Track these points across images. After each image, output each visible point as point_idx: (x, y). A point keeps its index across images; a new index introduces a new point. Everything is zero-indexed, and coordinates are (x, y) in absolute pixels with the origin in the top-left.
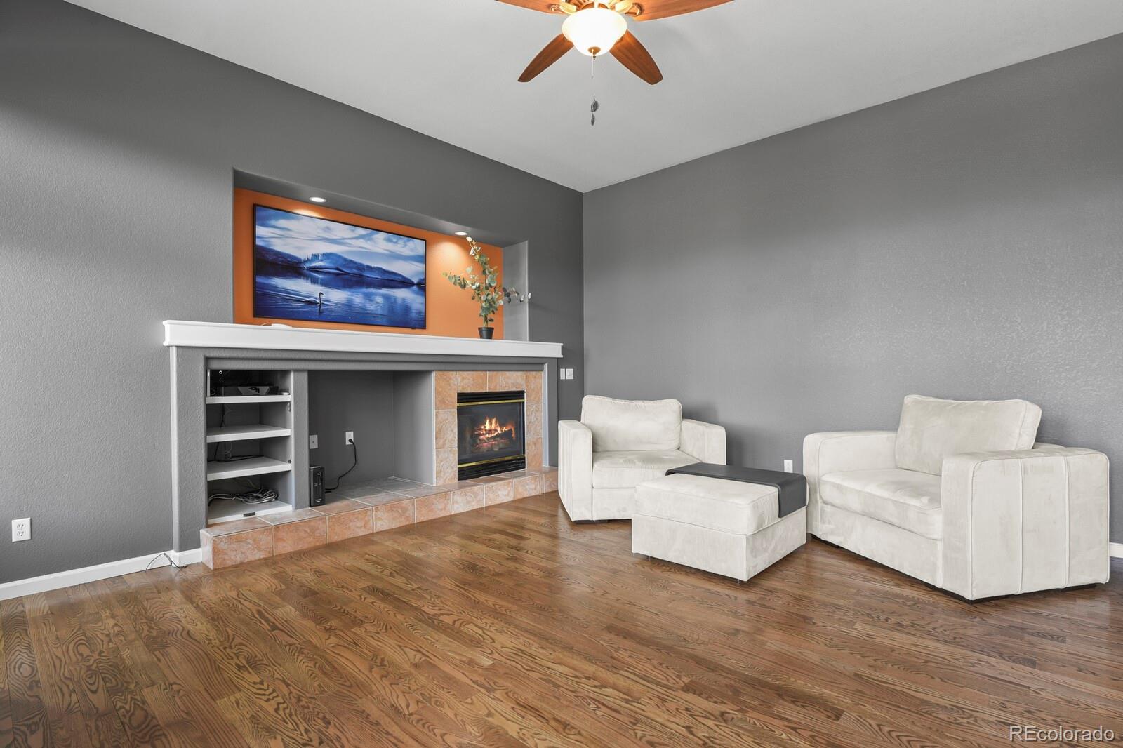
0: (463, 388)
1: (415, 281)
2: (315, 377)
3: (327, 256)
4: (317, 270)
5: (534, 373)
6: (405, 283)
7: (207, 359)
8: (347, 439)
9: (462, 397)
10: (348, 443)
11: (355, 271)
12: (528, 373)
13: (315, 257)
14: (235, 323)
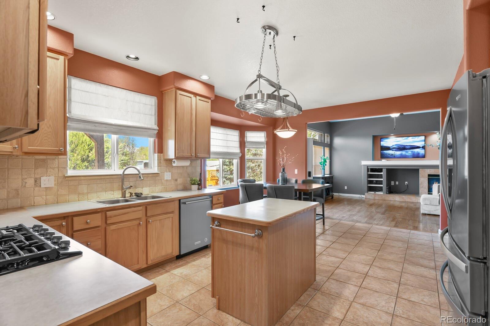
0: (430, 173)
1: (421, 146)
3: (396, 145)
4: (393, 148)
6: (418, 147)
7: (367, 167)
8: (406, 183)
9: (429, 175)
10: (406, 185)
11: (403, 147)
13: (393, 146)
14: (373, 160)
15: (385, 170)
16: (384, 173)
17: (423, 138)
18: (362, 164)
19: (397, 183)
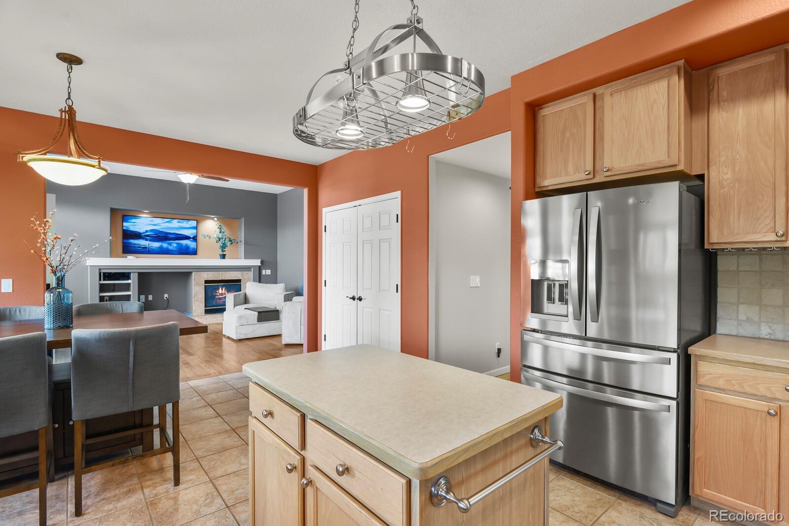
0: (208, 278)
1: (192, 237)
2: (141, 275)
3: (151, 231)
4: (147, 236)
5: (247, 272)
6: (187, 238)
7: (100, 269)
8: (165, 297)
9: (206, 282)
10: (165, 298)
11: (164, 235)
12: (243, 272)
13: (147, 231)
14: (110, 257)
15: (137, 274)
16: (133, 281)
17: (194, 223)
18: (87, 265)
19: (150, 298)
